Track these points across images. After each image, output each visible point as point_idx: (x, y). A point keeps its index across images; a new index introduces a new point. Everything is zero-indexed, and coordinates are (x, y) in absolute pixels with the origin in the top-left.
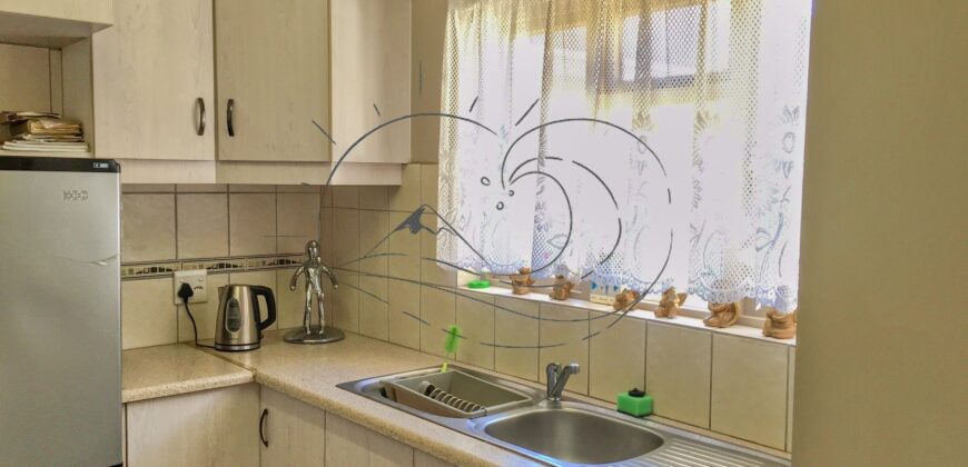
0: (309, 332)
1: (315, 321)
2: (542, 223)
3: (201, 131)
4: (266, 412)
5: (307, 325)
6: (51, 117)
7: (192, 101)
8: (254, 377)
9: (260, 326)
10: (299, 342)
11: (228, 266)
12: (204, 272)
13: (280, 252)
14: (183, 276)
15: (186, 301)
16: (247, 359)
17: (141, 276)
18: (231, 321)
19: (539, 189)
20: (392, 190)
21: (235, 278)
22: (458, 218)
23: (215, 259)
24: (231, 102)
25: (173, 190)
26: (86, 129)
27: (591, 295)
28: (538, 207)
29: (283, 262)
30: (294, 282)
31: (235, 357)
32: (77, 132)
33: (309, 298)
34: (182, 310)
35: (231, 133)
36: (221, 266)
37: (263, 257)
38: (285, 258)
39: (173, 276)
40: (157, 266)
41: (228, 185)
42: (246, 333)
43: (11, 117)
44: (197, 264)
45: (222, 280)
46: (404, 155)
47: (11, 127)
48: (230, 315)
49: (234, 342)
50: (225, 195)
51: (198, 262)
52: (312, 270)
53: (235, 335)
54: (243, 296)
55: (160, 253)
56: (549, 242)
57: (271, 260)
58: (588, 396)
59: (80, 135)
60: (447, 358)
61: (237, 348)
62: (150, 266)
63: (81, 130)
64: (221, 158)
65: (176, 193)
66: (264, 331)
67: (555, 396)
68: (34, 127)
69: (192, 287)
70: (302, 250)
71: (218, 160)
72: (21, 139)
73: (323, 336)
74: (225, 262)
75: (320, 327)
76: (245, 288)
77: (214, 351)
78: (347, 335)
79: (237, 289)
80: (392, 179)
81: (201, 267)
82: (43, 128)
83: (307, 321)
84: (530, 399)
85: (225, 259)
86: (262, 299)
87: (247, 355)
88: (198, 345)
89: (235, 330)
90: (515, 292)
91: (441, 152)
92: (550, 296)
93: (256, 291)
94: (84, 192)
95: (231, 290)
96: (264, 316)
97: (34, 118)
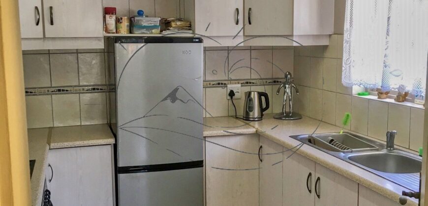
0: (285, 115)
1: (288, 110)
2: (387, 64)
3: (237, 23)
4: (261, 147)
5: (284, 111)
6: (180, 20)
7: (234, 9)
8: (256, 131)
9: (262, 110)
10: (280, 118)
11: (250, 83)
12: (240, 85)
13: (274, 77)
14: (231, 87)
15: (232, 98)
16: (256, 125)
17: (214, 86)
18: (249, 107)
19: (386, 48)
20: (325, 48)
21: (253, 88)
22: (352, 61)
23: (244, 80)
24: (250, 9)
25: (227, 49)
26: (192, 24)
27: (415, 100)
28: (385, 56)
29: (275, 82)
30: (278, 91)
31: (252, 123)
32: (189, 25)
33: (285, 99)
34: (230, 102)
35: (250, 23)
36: (247, 83)
37: (266, 79)
38: (276, 80)
39: (227, 86)
40: (220, 82)
41: (251, 46)
42: (256, 113)
43: (165, 21)
44: (237, 82)
45: (247, 89)
46: (330, 30)
47: (165, 25)
48: (249, 104)
49: (251, 117)
50: (249, 51)
51: (237, 81)
52: (287, 86)
53: (251, 113)
54: (255, 97)
55: (221, 77)
56: (390, 73)
57: (270, 81)
58: (409, 149)
59: (190, 27)
60: (343, 128)
61: (252, 119)
62: (217, 82)
63: (190, 25)
64: (246, 34)
65: (228, 50)
66: (264, 113)
67: (390, 147)
68: (173, 24)
69: (235, 92)
70: (283, 76)
71: (244, 35)
72: (169, 29)
73: (291, 117)
74: (249, 81)
75: (290, 112)
76: (256, 93)
77: (242, 120)
78: (303, 116)
79: (253, 93)
80: (324, 42)
81: (238, 83)
82: (177, 25)
83: (284, 110)
84: (377, 148)
85: (249, 80)
86: (263, 98)
87: (257, 122)
88: (237, 118)
89: (251, 111)
90: (379, 98)
91: (345, 29)
92: (395, 100)
93: (260, 94)
94: (190, 51)
95: (250, 93)
96: (264, 106)
97: (173, 21)
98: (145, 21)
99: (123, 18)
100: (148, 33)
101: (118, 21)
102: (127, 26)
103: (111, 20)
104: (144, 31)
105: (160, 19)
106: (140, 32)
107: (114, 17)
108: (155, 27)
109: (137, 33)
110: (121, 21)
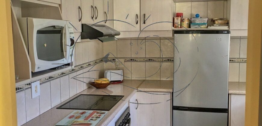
6: (221, 19)
43: (212, 20)
59: (227, 24)
63: (228, 22)
68: (216, 22)
72: (213, 25)
82: (218, 22)
94: (221, 39)
97: (217, 20)
98: (198, 21)
99: (185, 19)
100: (199, 27)
101: (182, 21)
102: (187, 24)
103: (178, 21)
104: (197, 26)
105: (207, 19)
106: (194, 27)
107: (180, 18)
108: (204, 24)
109: (193, 28)
110: (183, 21)
